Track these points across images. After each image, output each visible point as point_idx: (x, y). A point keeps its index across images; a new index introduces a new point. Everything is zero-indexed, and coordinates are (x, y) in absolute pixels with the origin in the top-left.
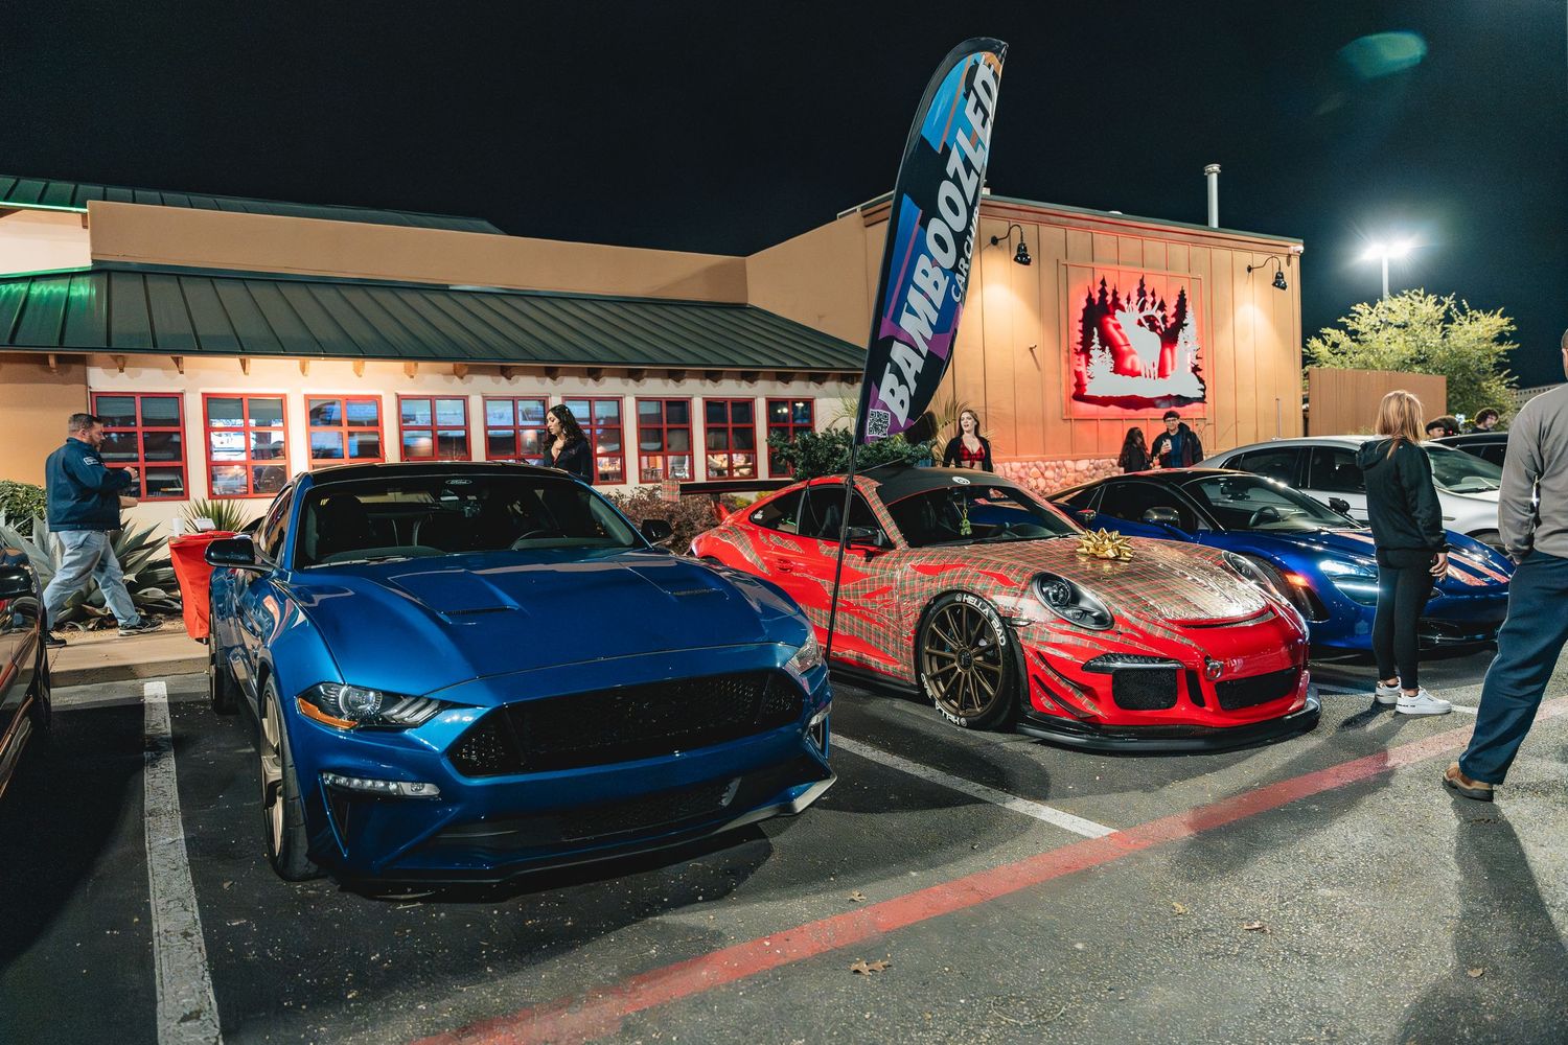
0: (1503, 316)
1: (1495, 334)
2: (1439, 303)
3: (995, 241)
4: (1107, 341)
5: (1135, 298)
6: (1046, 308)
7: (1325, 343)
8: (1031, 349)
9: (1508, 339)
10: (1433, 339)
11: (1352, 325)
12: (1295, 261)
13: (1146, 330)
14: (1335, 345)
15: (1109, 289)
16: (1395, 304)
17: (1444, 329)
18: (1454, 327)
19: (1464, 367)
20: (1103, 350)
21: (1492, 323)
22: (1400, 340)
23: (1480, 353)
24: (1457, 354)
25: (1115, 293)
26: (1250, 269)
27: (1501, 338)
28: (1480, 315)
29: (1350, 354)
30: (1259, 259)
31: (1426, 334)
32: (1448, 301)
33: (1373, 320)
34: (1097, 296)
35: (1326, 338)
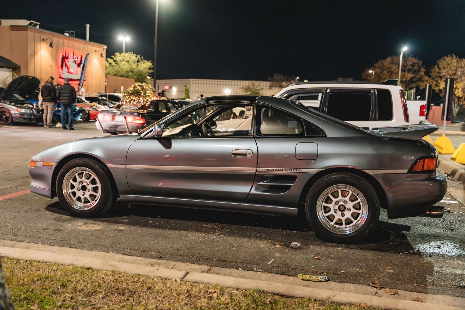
0: (151, 62)
1: (149, 67)
2: (136, 57)
3: (44, 40)
4: (66, 65)
5: (72, 56)
6: (54, 57)
7: (108, 62)
8: (51, 66)
9: (152, 69)
10: (135, 66)
11: (115, 59)
12: (105, 50)
13: (74, 64)
14: (110, 64)
15: (67, 53)
16: (126, 55)
17: (137, 64)
18: (139, 64)
19: (141, 75)
20: (65, 67)
21: (148, 64)
22: (127, 65)
23: (145, 72)
24: (140, 71)
25: (68, 55)
26: (95, 51)
27: (150, 69)
28: (146, 61)
29: (114, 67)
30: (98, 49)
31: (133, 65)
32: (139, 57)
33: (120, 58)
34: (64, 55)
35: (108, 61)
